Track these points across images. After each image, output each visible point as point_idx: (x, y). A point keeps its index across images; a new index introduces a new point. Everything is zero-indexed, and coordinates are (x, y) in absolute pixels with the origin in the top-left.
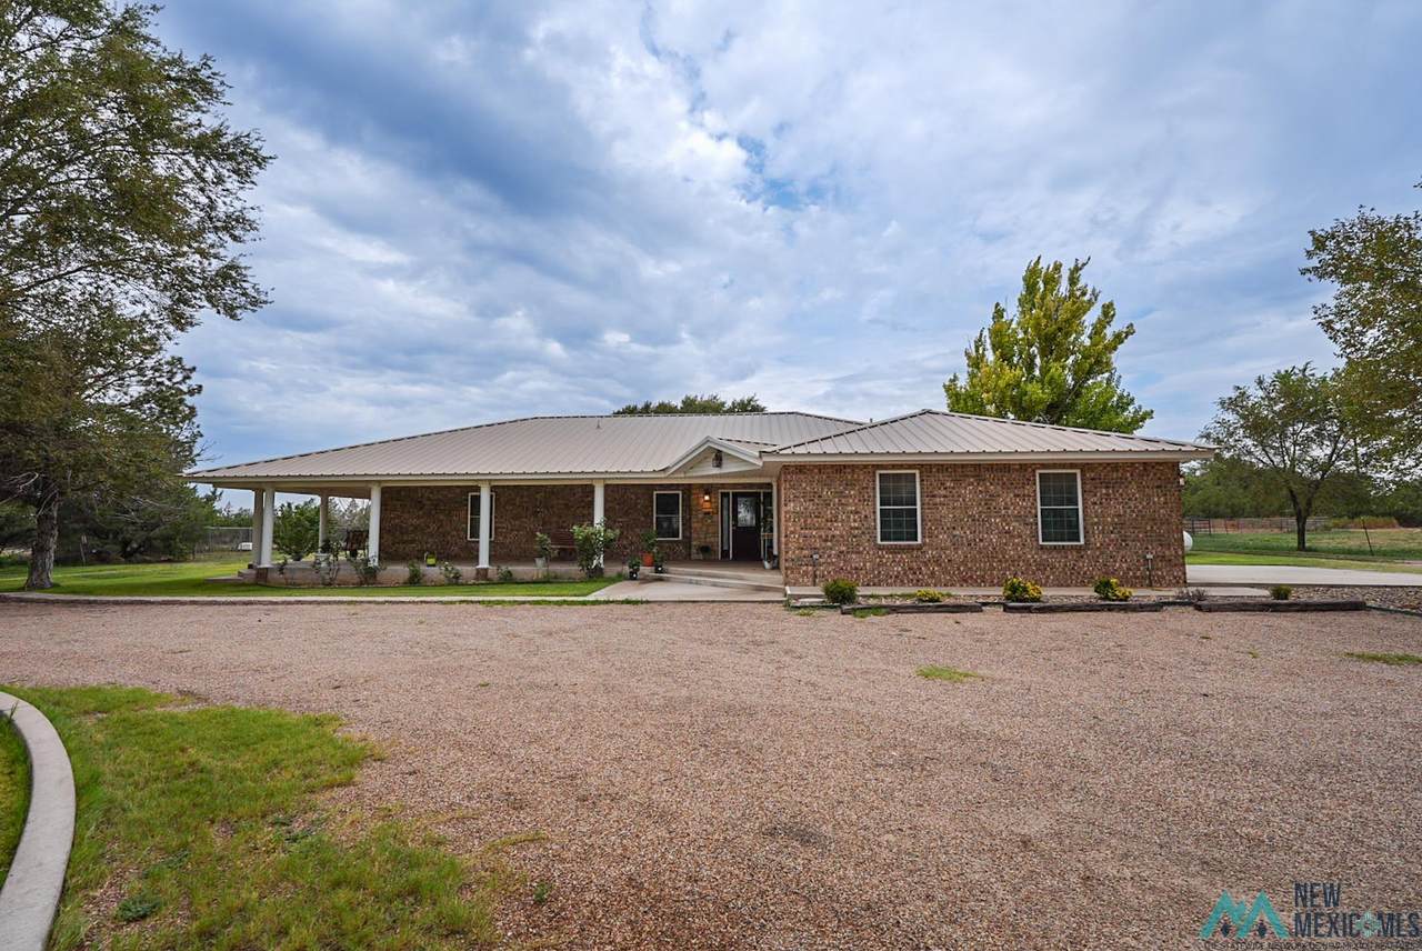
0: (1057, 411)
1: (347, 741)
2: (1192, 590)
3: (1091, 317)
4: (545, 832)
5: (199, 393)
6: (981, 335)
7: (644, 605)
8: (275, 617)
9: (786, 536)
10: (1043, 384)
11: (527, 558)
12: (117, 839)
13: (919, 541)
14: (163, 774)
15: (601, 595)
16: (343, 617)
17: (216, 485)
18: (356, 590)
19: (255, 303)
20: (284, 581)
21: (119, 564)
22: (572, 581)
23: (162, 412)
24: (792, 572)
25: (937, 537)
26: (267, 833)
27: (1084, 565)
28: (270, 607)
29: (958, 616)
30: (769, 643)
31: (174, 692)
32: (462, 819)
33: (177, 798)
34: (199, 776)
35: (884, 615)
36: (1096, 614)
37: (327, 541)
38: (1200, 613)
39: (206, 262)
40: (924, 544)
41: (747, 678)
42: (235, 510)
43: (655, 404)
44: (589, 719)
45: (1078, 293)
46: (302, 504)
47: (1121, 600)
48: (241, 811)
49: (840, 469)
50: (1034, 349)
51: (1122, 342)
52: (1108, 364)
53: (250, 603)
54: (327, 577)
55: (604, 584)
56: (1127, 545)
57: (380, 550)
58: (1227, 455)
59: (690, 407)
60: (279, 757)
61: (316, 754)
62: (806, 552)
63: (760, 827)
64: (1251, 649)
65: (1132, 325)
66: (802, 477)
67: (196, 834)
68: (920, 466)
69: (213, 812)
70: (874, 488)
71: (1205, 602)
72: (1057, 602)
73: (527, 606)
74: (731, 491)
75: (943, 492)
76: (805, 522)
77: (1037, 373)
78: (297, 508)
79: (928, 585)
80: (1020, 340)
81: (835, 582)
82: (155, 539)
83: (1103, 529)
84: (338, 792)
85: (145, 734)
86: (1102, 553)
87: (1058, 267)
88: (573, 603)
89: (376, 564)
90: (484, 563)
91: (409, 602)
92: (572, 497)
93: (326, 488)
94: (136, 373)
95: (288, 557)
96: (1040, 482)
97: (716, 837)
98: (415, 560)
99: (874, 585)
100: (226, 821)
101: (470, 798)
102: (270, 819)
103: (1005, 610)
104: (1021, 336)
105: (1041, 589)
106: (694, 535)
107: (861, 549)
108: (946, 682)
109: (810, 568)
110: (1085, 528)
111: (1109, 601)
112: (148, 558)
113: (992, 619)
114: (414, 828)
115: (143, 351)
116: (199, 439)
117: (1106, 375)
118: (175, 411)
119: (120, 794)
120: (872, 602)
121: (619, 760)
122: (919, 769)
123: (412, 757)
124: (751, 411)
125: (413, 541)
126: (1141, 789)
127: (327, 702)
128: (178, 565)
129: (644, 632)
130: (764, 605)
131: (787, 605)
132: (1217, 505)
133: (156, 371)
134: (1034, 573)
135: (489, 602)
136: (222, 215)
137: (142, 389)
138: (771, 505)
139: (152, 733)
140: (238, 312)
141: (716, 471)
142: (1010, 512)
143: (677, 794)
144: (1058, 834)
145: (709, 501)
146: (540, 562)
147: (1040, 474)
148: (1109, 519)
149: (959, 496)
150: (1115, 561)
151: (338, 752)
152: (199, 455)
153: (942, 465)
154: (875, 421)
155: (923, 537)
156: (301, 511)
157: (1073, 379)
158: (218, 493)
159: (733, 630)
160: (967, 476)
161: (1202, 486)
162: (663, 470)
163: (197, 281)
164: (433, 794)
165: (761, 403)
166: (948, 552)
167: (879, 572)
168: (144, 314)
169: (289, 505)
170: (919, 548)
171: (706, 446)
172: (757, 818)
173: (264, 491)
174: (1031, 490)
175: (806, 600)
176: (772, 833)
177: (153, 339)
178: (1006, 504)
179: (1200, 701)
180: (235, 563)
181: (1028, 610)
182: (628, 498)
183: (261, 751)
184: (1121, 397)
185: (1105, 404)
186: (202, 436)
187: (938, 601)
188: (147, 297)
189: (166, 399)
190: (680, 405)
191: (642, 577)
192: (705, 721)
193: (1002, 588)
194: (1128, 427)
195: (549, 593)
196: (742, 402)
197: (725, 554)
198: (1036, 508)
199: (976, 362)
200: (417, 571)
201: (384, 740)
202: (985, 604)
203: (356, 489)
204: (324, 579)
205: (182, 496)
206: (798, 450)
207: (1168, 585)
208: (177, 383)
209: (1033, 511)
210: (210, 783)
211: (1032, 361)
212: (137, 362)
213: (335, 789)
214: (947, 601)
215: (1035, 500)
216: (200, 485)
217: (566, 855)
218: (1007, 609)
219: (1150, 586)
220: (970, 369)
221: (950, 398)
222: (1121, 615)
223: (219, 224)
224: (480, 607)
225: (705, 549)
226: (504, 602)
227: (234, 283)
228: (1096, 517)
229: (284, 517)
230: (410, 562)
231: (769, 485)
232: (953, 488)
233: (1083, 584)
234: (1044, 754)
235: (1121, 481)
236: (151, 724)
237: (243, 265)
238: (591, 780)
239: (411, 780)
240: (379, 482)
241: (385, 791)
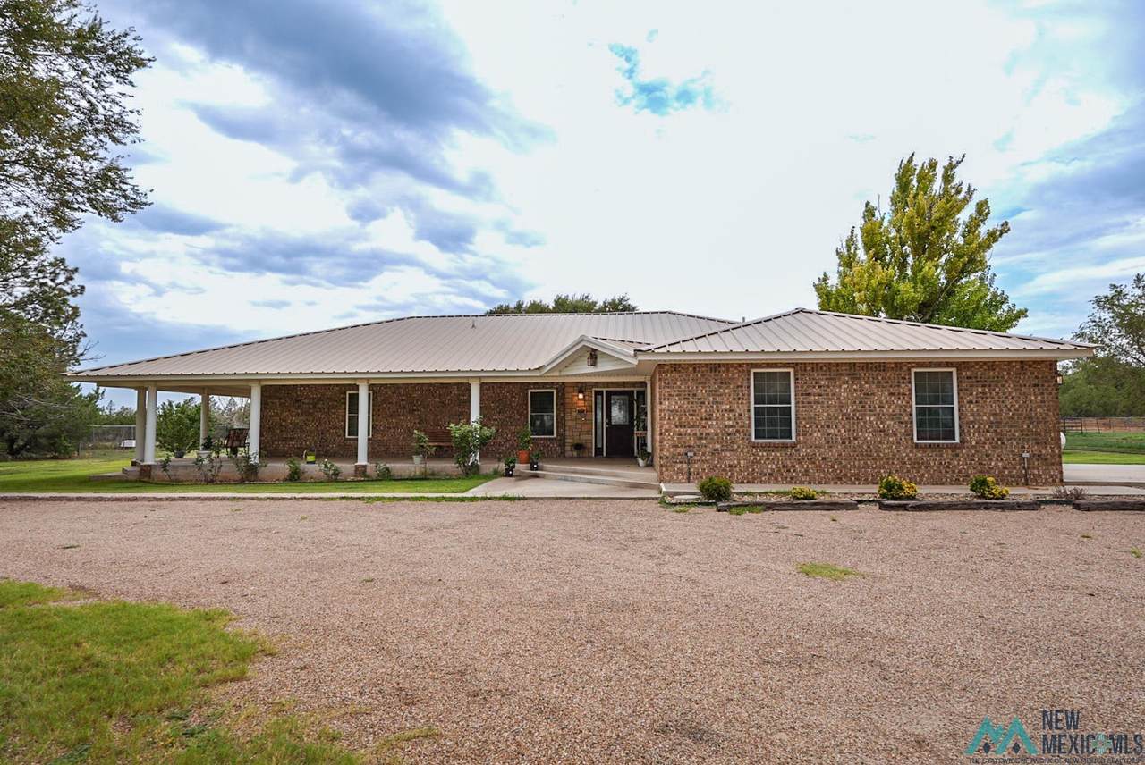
0: (929, 310)
1: (237, 635)
2: (1069, 489)
3: (964, 216)
4: (438, 728)
5: (81, 293)
6: (852, 234)
7: (522, 501)
8: (159, 513)
9: (661, 434)
10: (915, 283)
11: (406, 455)
12: (18, 732)
13: (794, 439)
14: (59, 668)
15: (479, 491)
16: (227, 513)
17: (100, 384)
18: (238, 486)
19: (135, 204)
20: (167, 478)
21: (6, 461)
22: (449, 478)
23: (46, 313)
24: (667, 470)
25: (811, 435)
26: (164, 728)
27: (959, 463)
28: (156, 503)
29: (833, 514)
30: (646, 539)
31: (66, 587)
32: (355, 715)
33: (74, 693)
34: (95, 670)
35: (759, 512)
36: (972, 512)
37: (208, 439)
38: (1078, 512)
39: (86, 164)
40: (798, 442)
41: (628, 574)
42: (117, 409)
43: (527, 303)
44: (474, 615)
45: (953, 191)
46: (182, 402)
47: (997, 499)
48: (138, 705)
49: (714, 367)
50: (907, 249)
51: (997, 240)
52: (982, 262)
53: (135, 499)
54: (209, 474)
55: (480, 481)
56: (1003, 443)
57: (260, 448)
58: (1101, 355)
59: (563, 307)
60: (172, 651)
61: (208, 648)
62: (681, 450)
63: (652, 724)
64: (1134, 549)
65: (1006, 223)
66: (677, 375)
67: (94, 728)
68: (795, 365)
69: (110, 707)
70: (749, 387)
71: (1084, 501)
72: (933, 500)
73: (407, 502)
74: (604, 390)
75: (817, 391)
76: (680, 419)
77: (909, 272)
78: (178, 406)
79: (802, 482)
80: (893, 238)
81: (711, 479)
82: (40, 437)
83: (979, 427)
84: (231, 687)
85: (40, 628)
86: (977, 451)
87: (933, 165)
88: (451, 499)
89: (257, 461)
90: (362, 460)
91: (291, 499)
92: (449, 395)
93: (208, 387)
94: (20, 274)
95: (170, 454)
96: (916, 380)
97: (608, 733)
98: (295, 458)
99: (748, 482)
100: (123, 715)
101: (361, 693)
102: (166, 713)
103: (880, 508)
104: (893, 233)
105: (916, 487)
106: (567, 433)
107: (736, 446)
108: (825, 580)
109: (685, 466)
110: (960, 427)
111: (985, 499)
112: (34, 455)
113: (869, 517)
114: (309, 722)
115: (26, 253)
116: (82, 339)
117: (979, 274)
118: (58, 311)
119: (19, 688)
120: (747, 499)
121: (507, 656)
122: (807, 666)
123: (302, 652)
124: (622, 310)
125: (291, 439)
126: (1033, 690)
127: (214, 598)
128: (64, 462)
129: (523, 529)
130: (641, 502)
131: (662, 502)
132: (1089, 403)
133: (40, 272)
134: (908, 471)
135: (369, 498)
136: (101, 117)
137: (26, 290)
138: (644, 403)
139: (47, 627)
140: (119, 213)
141: (591, 370)
142: (885, 411)
143: (566, 690)
144: (953, 734)
145: (583, 399)
146: (417, 459)
147: (916, 373)
148: (985, 418)
149: (834, 394)
150: (991, 460)
151: (230, 646)
152: (82, 355)
153: (817, 364)
154: (748, 320)
155: (798, 435)
156: (182, 409)
157: (946, 278)
158: (101, 392)
159: (610, 527)
160: (841, 374)
161: (1074, 384)
162: (538, 369)
163: (77, 183)
164: (325, 689)
165: (632, 303)
166: (822, 450)
167: (753, 470)
168: (26, 216)
169: (170, 404)
170: (793, 446)
171: (580, 345)
172: (648, 715)
173: (146, 389)
174: (906, 389)
175: (683, 497)
176: (664, 730)
177: (36, 241)
178: (881, 402)
179: (1086, 600)
180: (118, 460)
181: (904, 508)
182: (501, 394)
183: (154, 646)
184: (995, 295)
185: (978, 302)
186: (85, 335)
187: (812, 498)
188: (29, 198)
189: (49, 300)
190: (552, 305)
191: (518, 474)
192: (589, 617)
193: (878, 486)
194: (1002, 326)
195: (427, 489)
196: (614, 301)
197: (599, 451)
198: (911, 407)
199: (848, 261)
200: (297, 468)
201: (274, 634)
202: (860, 502)
203: (234, 387)
204: (206, 476)
205: (66, 395)
206: (673, 349)
207: (1044, 484)
208: (60, 284)
209: (909, 410)
210: (106, 678)
211: (905, 260)
212: (21, 263)
213: (229, 683)
214: (822, 499)
215: (911, 398)
216: (83, 383)
217: (462, 751)
218: (883, 507)
219: (1026, 484)
220: (841, 269)
221: (821, 297)
222: (999, 514)
223: (100, 126)
224: (361, 503)
225: (579, 447)
226: (384, 498)
227: (113, 185)
228: (972, 415)
229: (165, 415)
230: (291, 459)
231: (643, 384)
232: (828, 387)
233: (958, 483)
234: (932, 654)
235: (997, 381)
236: (45, 619)
237: (121, 167)
238: (481, 675)
239: (302, 675)
240: (260, 380)
241: (278, 687)
